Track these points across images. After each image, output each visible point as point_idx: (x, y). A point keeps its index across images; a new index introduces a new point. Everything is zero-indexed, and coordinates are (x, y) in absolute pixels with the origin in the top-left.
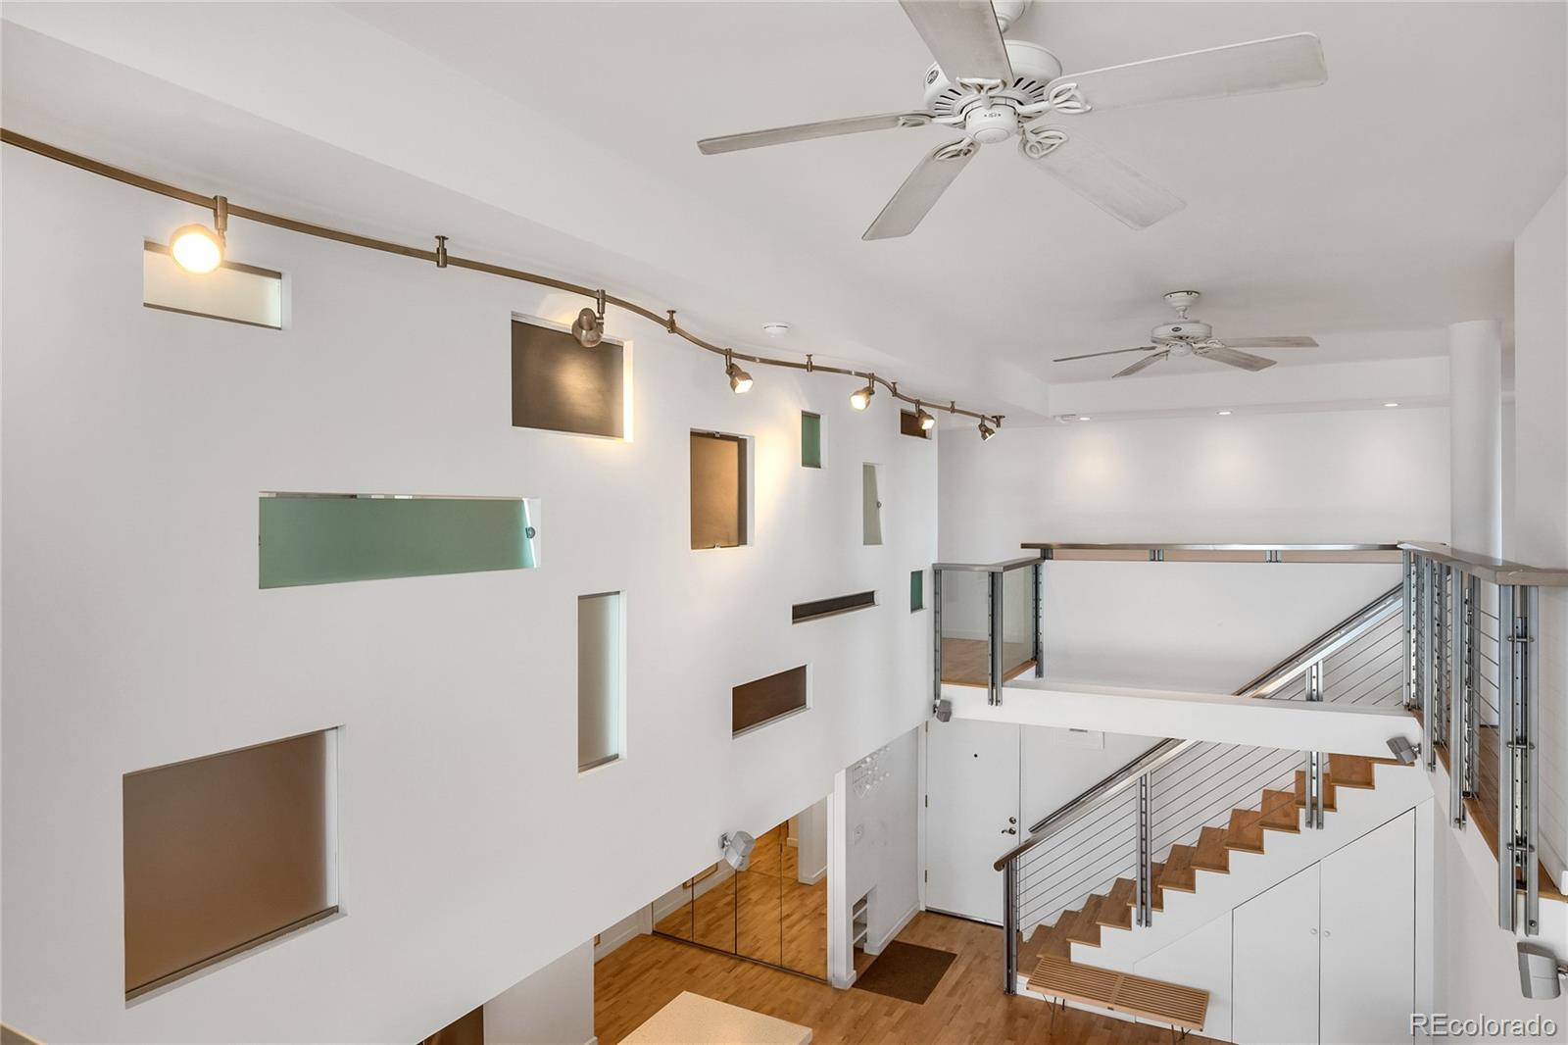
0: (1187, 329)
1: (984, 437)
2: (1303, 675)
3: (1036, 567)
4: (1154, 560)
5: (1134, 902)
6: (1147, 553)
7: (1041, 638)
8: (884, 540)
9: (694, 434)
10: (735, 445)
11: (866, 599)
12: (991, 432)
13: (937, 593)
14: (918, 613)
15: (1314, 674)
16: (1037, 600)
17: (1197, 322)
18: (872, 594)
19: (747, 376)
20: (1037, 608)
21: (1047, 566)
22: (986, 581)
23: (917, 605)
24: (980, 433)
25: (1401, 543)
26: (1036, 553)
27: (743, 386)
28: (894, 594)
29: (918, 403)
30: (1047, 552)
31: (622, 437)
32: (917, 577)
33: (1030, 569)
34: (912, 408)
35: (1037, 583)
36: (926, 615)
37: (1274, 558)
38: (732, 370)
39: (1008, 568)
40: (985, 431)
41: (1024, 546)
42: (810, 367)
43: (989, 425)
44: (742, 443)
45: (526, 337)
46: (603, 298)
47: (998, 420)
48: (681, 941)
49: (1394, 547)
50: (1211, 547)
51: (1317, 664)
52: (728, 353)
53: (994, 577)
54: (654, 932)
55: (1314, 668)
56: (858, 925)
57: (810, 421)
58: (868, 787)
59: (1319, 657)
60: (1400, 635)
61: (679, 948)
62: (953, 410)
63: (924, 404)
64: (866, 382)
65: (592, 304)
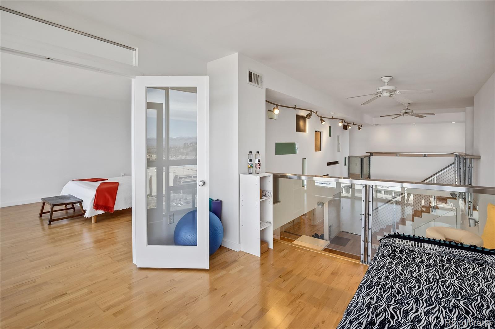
0: (408, 111)
1: (359, 130)
2: (431, 180)
3: (369, 157)
4: (397, 156)
5: (392, 227)
6: (395, 154)
7: (370, 173)
8: (340, 151)
9: (315, 131)
10: (319, 133)
11: (337, 163)
12: (361, 128)
13: (349, 162)
14: (346, 166)
15: (434, 180)
16: (369, 164)
17: (410, 109)
18: (338, 161)
19: (324, 121)
20: (369, 166)
21: (372, 157)
22: (360, 160)
23: (345, 165)
24: (358, 129)
25: (454, 153)
26: (369, 154)
27: (324, 123)
28: (342, 162)
29: (348, 123)
30: (372, 154)
31: (306, 132)
32: (345, 158)
33: (368, 158)
34: (346, 124)
35: (369, 161)
36: (347, 167)
37: (425, 156)
38: (322, 121)
39: (365, 157)
40: (359, 129)
41: (366, 153)
42: (333, 118)
43: (360, 127)
44: (320, 132)
45: (299, 118)
46: (311, 111)
47: (361, 126)
48: (291, 233)
49: (453, 154)
50: (410, 153)
51: (435, 178)
52: (321, 117)
53: (362, 159)
54: (284, 231)
55: (434, 179)
56: (330, 232)
57: (330, 127)
58: (333, 202)
59: (435, 176)
60: (453, 172)
61: (290, 234)
62: (354, 124)
63: (349, 123)
64: (342, 121)
65: (310, 112)
